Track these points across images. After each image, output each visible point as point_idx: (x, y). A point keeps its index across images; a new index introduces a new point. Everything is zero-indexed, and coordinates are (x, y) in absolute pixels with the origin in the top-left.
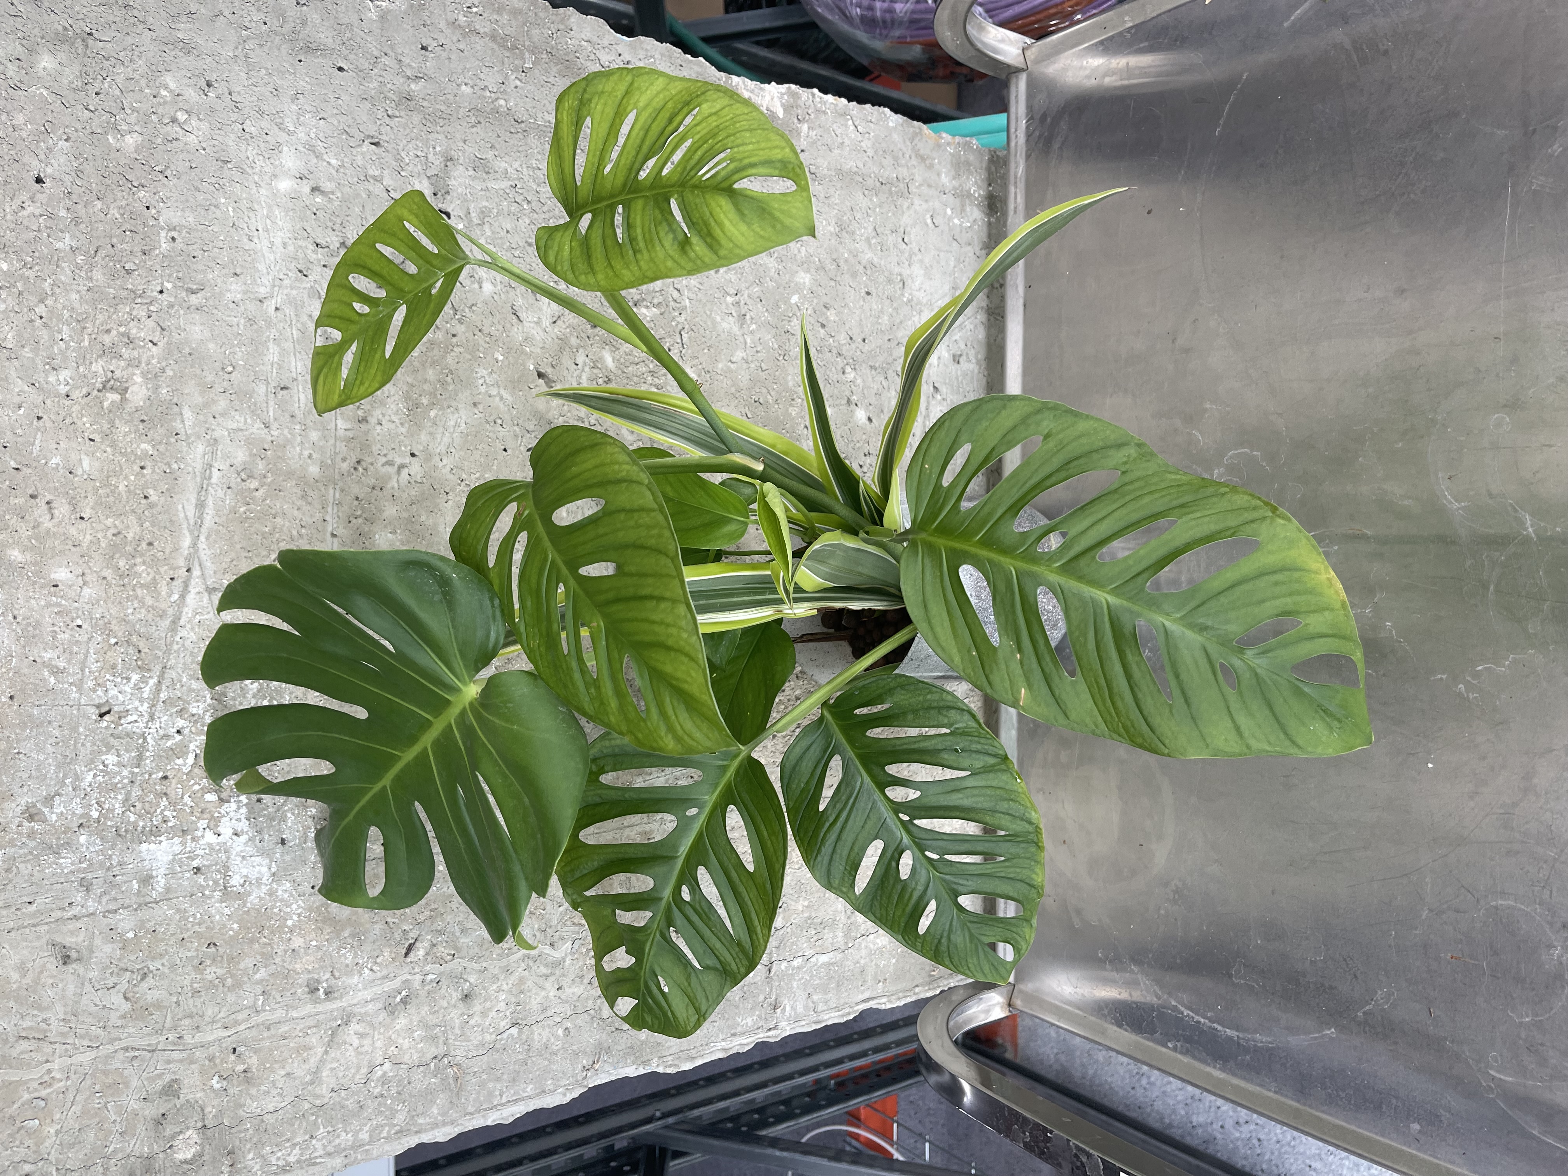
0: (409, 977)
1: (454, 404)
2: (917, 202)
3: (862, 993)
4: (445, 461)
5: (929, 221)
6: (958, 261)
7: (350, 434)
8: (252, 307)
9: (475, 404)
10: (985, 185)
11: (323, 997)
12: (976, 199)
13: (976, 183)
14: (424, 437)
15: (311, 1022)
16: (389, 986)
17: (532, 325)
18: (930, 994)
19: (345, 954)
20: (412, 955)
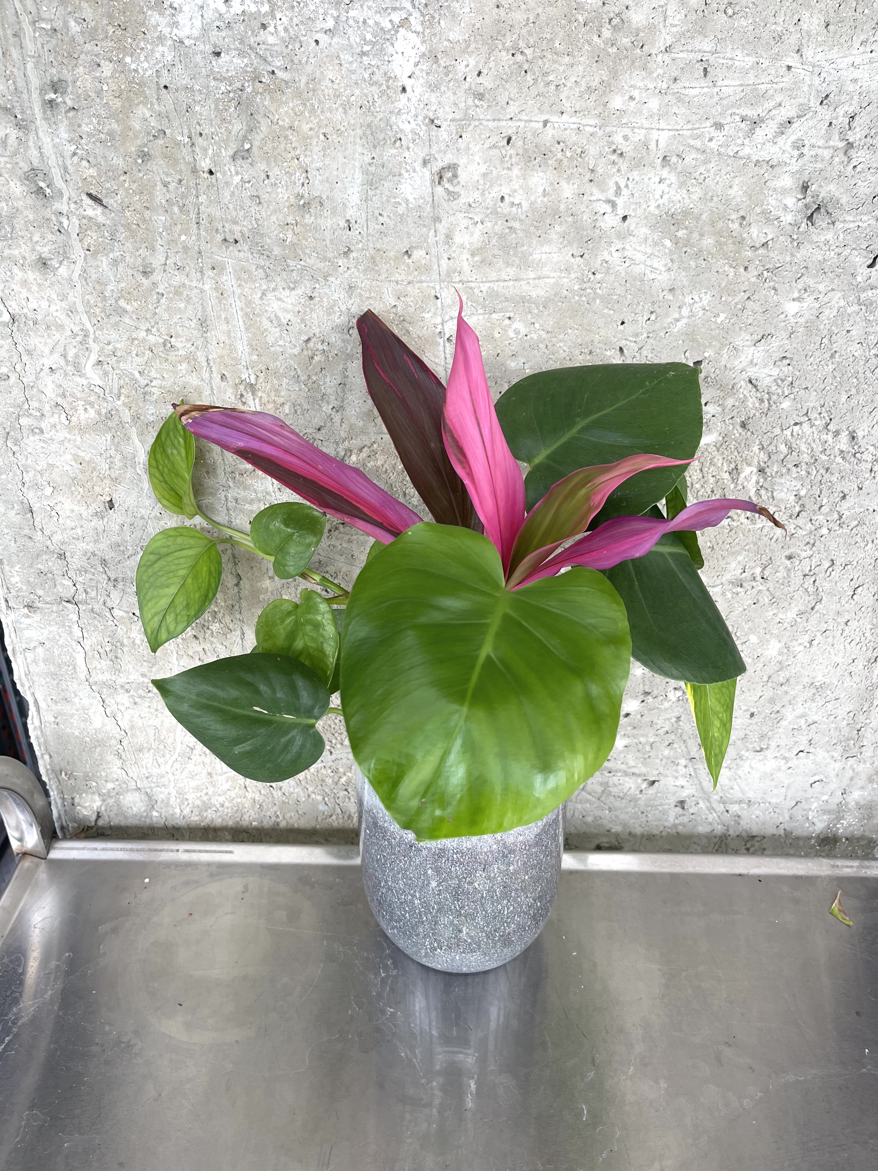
0: (65, 198)
1: (675, 266)
2: (838, 766)
3: (45, 700)
4: (616, 255)
5: (817, 778)
6: (776, 806)
7: (652, 146)
8: (793, 40)
9: (672, 290)
10: (848, 834)
11: (47, 97)
12: (835, 825)
13: (850, 826)
14: (643, 231)
15: (21, 84)
16: (56, 173)
17: (750, 357)
18: (42, 771)
19: (91, 123)
20: (89, 202)
